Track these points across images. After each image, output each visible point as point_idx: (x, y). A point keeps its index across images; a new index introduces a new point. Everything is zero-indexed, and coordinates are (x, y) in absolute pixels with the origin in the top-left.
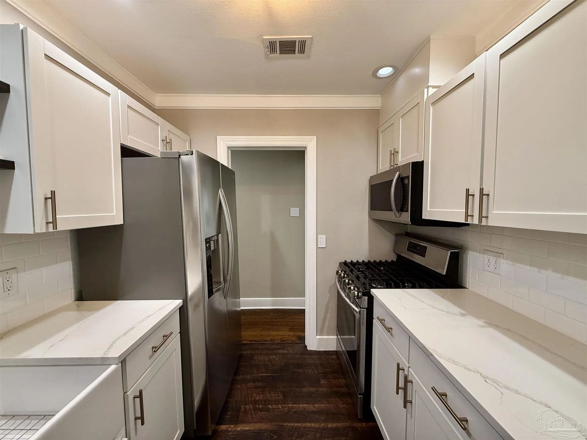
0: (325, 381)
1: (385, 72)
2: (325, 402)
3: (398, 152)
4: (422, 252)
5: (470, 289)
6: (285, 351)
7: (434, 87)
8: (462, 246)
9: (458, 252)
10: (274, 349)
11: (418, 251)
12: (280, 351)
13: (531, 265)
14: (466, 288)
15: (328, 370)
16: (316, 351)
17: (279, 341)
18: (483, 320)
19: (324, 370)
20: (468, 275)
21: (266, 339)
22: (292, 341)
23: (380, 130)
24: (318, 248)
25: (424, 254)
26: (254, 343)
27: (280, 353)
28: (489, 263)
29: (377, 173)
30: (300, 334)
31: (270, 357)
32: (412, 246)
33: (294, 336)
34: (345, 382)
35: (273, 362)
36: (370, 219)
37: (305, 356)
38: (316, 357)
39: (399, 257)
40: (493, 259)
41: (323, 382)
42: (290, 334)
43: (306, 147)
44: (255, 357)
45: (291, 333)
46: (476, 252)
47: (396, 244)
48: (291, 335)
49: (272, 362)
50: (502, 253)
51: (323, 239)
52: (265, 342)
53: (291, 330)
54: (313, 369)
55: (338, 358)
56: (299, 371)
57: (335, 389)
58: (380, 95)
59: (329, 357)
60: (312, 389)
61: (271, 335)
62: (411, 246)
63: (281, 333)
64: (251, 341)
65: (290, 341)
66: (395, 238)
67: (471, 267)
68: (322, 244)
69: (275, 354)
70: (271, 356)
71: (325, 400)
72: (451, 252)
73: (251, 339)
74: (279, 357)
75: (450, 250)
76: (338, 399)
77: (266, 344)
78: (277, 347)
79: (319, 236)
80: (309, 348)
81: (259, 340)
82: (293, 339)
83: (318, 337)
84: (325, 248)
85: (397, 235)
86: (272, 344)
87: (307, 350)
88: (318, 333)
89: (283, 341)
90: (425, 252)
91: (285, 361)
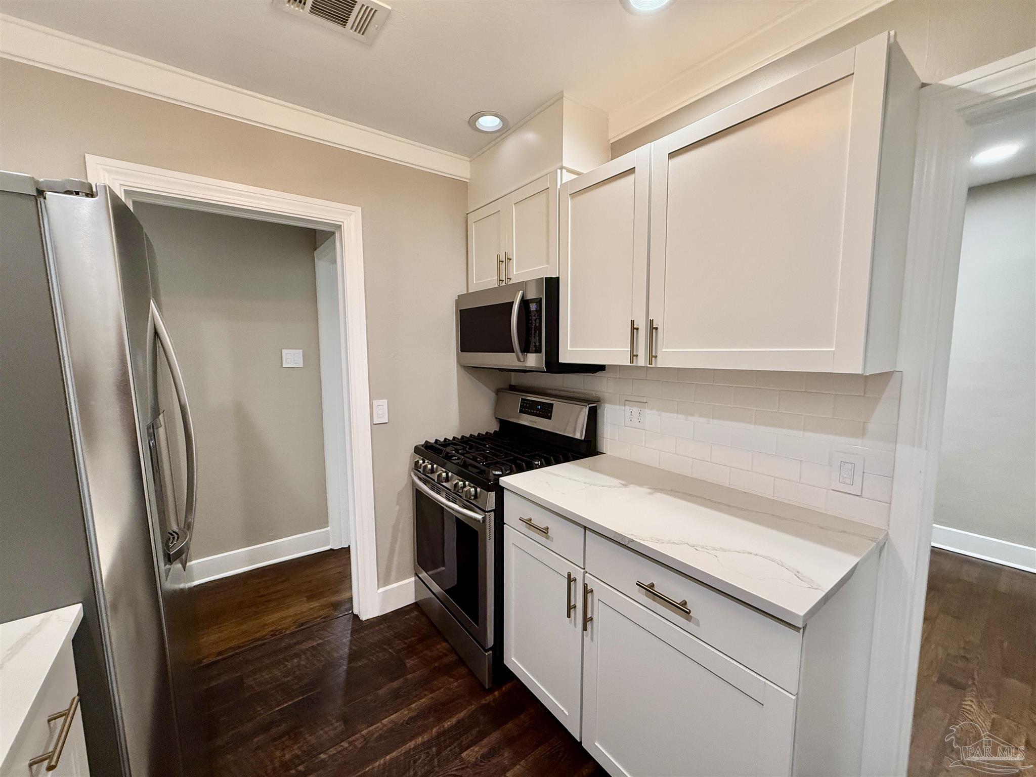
0: (413, 660)
1: (489, 123)
2: (426, 693)
3: (511, 259)
4: (546, 412)
5: (608, 454)
6: (317, 641)
7: (570, 171)
8: (600, 397)
9: (596, 406)
10: (289, 647)
11: (538, 412)
12: (304, 646)
13: (677, 413)
14: (604, 453)
15: (413, 639)
16: (378, 616)
17: (293, 629)
18: (646, 486)
19: (405, 643)
20: (605, 437)
21: (258, 635)
22: (322, 618)
23: (471, 218)
24: (373, 425)
25: (549, 414)
26: (231, 653)
27: (307, 649)
28: (631, 417)
29: (468, 290)
30: (334, 599)
31: (287, 666)
32: (528, 405)
33: (322, 607)
34: (448, 646)
35: (297, 673)
36: (459, 365)
37: (363, 634)
38: (382, 626)
39: (503, 423)
40: (635, 410)
41: (409, 663)
42: (312, 606)
43: (341, 225)
44: (249, 681)
45: (315, 604)
46: (615, 404)
47: (498, 404)
48: (317, 606)
49: (294, 673)
50: (646, 402)
51: (382, 407)
52: (260, 642)
53: (310, 598)
54: (385, 650)
55: (423, 613)
56: (360, 664)
57: (436, 664)
58: (468, 159)
59: (407, 617)
60: (396, 684)
61: (270, 623)
62: (526, 405)
63: (291, 611)
64: (219, 654)
65: (318, 619)
66: (495, 395)
67: (609, 424)
68: (382, 416)
69: (297, 655)
70: (287, 663)
71: (426, 690)
72: (590, 408)
73: (220, 649)
74: (307, 658)
75: (589, 404)
76: (446, 677)
77: (264, 644)
78: (294, 641)
79: (375, 402)
80: (364, 617)
81: (242, 643)
82: (321, 613)
83: (381, 590)
84: (386, 423)
85: (498, 392)
86: (282, 639)
87: (362, 621)
88: (381, 582)
89: (302, 625)
90: (551, 412)
91: (323, 659)
